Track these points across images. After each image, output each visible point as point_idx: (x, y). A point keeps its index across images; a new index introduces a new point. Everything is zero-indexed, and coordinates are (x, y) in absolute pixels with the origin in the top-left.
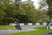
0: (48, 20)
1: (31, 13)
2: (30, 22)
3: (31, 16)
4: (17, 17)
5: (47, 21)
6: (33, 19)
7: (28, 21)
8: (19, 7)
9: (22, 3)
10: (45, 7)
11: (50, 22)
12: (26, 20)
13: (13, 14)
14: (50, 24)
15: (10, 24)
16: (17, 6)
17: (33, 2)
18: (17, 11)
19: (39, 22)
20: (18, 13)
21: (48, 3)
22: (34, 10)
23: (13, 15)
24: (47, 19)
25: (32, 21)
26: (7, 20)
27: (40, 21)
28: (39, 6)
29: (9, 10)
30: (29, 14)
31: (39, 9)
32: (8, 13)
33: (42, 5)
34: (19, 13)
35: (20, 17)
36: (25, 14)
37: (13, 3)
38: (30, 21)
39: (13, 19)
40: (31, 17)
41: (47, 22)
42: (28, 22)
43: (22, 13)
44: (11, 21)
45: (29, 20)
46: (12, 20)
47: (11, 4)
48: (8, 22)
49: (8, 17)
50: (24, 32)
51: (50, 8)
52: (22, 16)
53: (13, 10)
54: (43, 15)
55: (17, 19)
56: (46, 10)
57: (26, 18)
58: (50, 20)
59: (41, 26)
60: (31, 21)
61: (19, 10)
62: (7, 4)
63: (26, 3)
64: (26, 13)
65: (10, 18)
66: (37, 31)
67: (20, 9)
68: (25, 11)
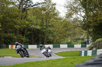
0: (83, 39)
1: (50, 24)
2: (49, 43)
3: (50, 30)
4: (23, 33)
5: (82, 41)
6: (54, 36)
7: (45, 40)
8: (27, 14)
9: (32, 6)
10: (79, 13)
11: (88, 42)
12: (40, 39)
13: (15, 26)
14: (88, 46)
15: (10, 46)
16: (23, 12)
17: (55, 4)
18: (23, 21)
19: (67, 43)
20: (25, 26)
21: (84, 6)
22: (56, 19)
23: (16, 29)
24: (82, 37)
25: (53, 40)
26: (3, 39)
27: (69, 41)
28: (67, 11)
29: (8, 19)
30: (47, 27)
31: (67, 17)
32: (6, 25)
33: (73, 10)
34: (28, 25)
35: (29, 32)
36: (38, 27)
37: (16, 6)
38: (48, 41)
39: (15, 37)
40: (50, 32)
41: (82, 43)
42: (45, 43)
43: (33, 26)
44: (11, 41)
45: (47, 39)
46: (14, 39)
47: (11, 8)
48: (5, 43)
49: (6, 32)
50: (38, 62)
51: (87, 16)
52: (33, 31)
53: (15, 19)
54: (74, 29)
55: (23, 36)
56: (79, 19)
57: (40, 35)
58: (88, 38)
59: (70, 50)
60: (51, 41)
61: (27, 20)
62: (4, 8)
63: (40, 6)
64: (41, 26)
65: (9, 34)
66: (63, 59)
67: (29, 17)
68: (39, 21)
